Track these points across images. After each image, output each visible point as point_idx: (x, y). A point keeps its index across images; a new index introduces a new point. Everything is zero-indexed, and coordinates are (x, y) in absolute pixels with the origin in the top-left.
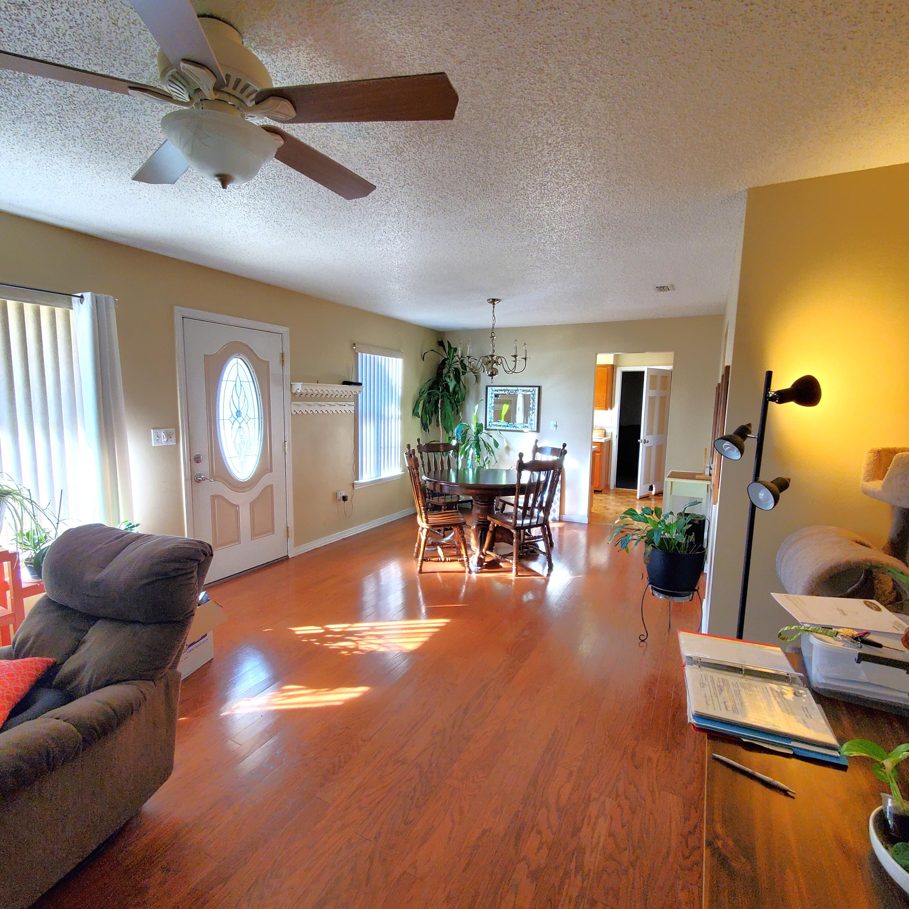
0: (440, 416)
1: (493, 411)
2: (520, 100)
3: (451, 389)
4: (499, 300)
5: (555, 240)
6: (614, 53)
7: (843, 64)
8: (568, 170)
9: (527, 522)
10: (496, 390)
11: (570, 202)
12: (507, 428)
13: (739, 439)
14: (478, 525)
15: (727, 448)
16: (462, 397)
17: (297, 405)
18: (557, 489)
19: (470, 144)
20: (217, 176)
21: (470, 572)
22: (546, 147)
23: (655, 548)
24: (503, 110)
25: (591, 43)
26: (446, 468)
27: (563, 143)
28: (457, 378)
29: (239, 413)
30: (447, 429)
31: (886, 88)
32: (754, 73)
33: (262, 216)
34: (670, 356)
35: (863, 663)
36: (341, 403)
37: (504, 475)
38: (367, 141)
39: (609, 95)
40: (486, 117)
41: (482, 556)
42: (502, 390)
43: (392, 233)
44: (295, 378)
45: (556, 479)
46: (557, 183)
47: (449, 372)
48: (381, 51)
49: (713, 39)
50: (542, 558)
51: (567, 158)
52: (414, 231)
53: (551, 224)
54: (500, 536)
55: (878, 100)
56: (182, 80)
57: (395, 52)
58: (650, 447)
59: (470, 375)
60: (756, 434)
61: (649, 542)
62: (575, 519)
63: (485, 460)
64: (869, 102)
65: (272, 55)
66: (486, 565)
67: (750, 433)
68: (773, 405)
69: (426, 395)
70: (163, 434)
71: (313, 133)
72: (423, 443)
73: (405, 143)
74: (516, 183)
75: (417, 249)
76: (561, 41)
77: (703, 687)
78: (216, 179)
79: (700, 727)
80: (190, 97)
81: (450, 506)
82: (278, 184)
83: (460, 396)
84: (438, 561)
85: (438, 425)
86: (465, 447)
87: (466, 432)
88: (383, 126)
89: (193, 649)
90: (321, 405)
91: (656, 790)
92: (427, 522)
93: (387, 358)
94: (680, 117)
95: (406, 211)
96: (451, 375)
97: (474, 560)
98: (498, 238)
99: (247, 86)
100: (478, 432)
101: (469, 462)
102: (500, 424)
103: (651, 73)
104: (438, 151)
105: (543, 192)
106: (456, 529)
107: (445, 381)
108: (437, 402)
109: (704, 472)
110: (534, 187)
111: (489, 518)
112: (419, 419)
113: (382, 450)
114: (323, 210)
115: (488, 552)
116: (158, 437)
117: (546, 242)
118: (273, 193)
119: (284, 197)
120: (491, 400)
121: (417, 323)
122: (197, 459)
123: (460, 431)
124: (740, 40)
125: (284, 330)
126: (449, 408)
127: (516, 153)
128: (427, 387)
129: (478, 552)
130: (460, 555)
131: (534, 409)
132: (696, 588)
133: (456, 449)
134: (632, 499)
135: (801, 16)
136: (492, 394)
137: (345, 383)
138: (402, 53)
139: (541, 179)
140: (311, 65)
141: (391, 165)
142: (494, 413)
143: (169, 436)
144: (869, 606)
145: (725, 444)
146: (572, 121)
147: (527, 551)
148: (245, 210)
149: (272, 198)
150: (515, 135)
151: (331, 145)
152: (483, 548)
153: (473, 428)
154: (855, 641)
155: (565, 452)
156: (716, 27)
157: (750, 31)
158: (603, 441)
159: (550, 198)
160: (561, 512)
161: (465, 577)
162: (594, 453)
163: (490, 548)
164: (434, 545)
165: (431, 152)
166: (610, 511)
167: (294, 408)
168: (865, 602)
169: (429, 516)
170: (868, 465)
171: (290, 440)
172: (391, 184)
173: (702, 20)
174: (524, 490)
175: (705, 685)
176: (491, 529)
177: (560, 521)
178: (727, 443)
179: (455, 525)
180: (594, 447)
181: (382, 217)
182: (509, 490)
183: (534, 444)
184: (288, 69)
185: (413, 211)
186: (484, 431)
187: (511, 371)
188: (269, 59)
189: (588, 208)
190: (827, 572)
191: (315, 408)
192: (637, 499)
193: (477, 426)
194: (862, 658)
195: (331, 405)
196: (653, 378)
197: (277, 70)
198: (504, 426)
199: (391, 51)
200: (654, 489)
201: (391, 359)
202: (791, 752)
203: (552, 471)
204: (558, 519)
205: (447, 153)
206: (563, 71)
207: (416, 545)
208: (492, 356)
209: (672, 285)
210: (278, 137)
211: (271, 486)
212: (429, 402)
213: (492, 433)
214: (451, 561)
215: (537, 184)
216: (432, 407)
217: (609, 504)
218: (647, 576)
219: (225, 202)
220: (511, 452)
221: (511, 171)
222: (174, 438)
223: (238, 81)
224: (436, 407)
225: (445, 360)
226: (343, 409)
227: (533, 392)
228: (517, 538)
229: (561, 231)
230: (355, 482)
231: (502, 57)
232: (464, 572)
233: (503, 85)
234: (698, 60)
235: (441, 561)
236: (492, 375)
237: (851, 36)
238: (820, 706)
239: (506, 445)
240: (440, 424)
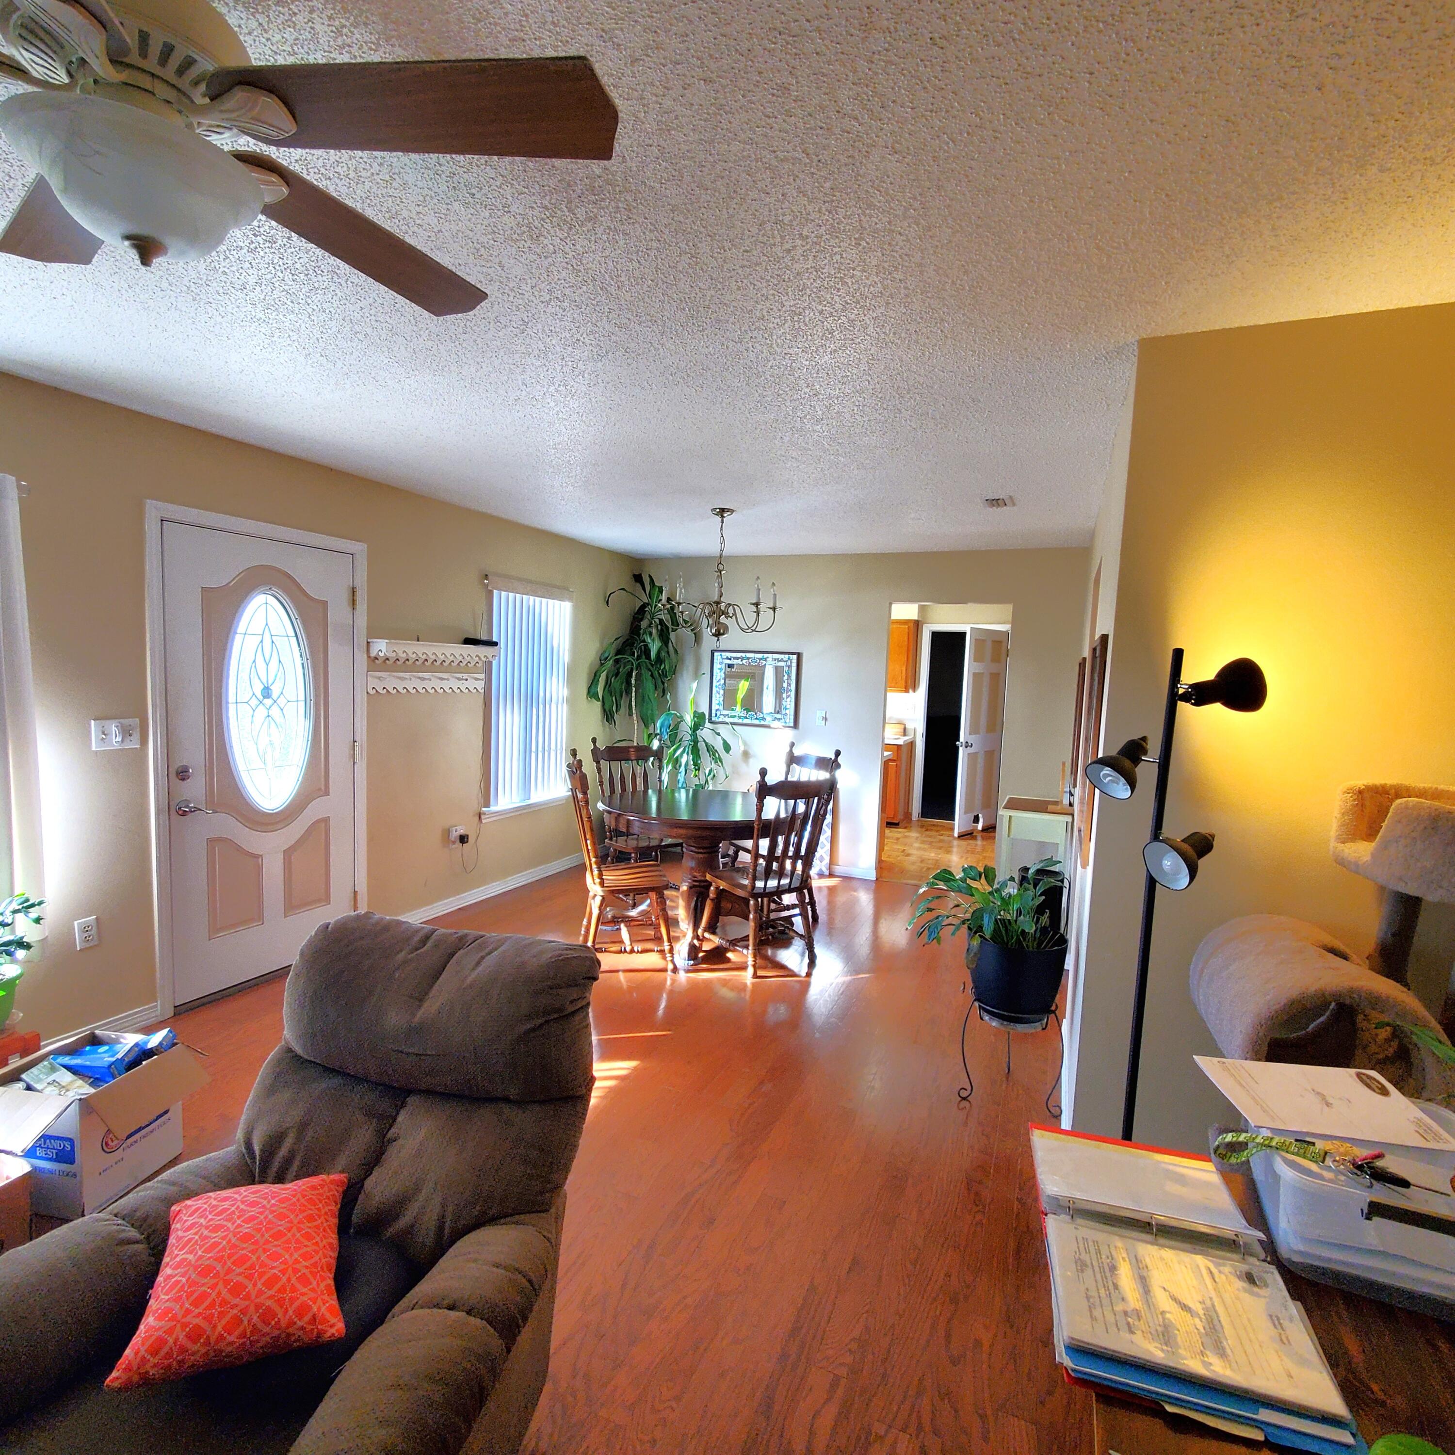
0: (633, 699)
1: (722, 692)
2: (748, 147)
3: (653, 655)
4: (731, 511)
5: (820, 413)
6: (917, 65)
7: (1314, 119)
8: (839, 289)
9: (772, 883)
10: (727, 658)
11: (843, 347)
12: (746, 721)
13: (1127, 763)
14: (690, 888)
15: (1108, 779)
16: (671, 667)
17: (379, 678)
18: (826, 822)
19: (663, 229)
20: (128, 237)
21: (675, 970)
22: (799, 242)
23: (986, 940)
24: (719, 167)
25: (876, 39)
26: (640, 787)
27: (828, 237)
28: (664, 636)
29: (267, 692)
30: (646, 721)
31: (1382, 171)
32: (1162, 124)
33: (296, 344)
34: (1006, 610)
35: (1376, 1220)
36: (460, 675)
37: (739, 800)
38: (472, 211)
39: (908, 149)
40: (687, 178)
41: (696, 942)
42: (737, 658)
43: (539, 387)
44: (374, 632)
45: (822, 812)
46: (821, 312)
47: (650, 626)
48: (476, 24)
49: (1094, 49)
50: (798, 945)
51: (836, 265)
52: (576, 385)
53: (813, 385)
54: (729, 906)
55: (1365, 191)
56: (47, 38)
57: (504, 29)
58: (976, 754)
59: (685, 633)
60: (1157, 756)
61: (976, 929)
62: (856, 873)
63: (707, 773)
64: (1350, 195)
65: (257, 16)
66: (703, 957)
67: (1145, 753)
68: (1184, 708)
69: (610, 663)
70: (114, 728)
71: (367, 187)
72: (601, 745)
73: (543, 219)
74: (749, 308)
75: (584, 418)
76: (819, 30)
77: (1082, 1271)
78: (127, 243)
79: (1080, 1375)
80: (70, 74)
81: (645, 853)
82: (316, 285)
83: (667, 665)
84: (620, 952)
85: (631, 715)
86: (675, 751)
87: (677, 727)
88: (498, 184)
89: (136, 1142)
90: (423, 679)
91: (989, 1412)
92: (602, 884)
93: (544, 600)
94: (1031, 201)
95: (558, 348)
96: (654, 631)
97: (682, 949)
98: (724, 405)
99: (189, 63)
100: (696, 727)
101: (681, 777)
102: (733, 713)
103: (983, 111)
104: (605, 237)
105: (797, 326)
106: (653, 895)
107: (644, 641)
108: (629, 675)
109: (1062, 801)
110: (780, 316)
111: (708, 877)
112: (599, 704)
113: (533, 755)
114: (409, 339)
115: (707, 935)
116: (103, 733)
117: (805, 416)
118: (309, 301)
119: (331, 309)
120: (718, 675)
121: (597, 543)
122: (183, 774)
123: (666, 723)
124: (1142, 55)
125: (359, 548)
126: (649, 685)
127: (747, 251)
128: (613, 651)
129: (690, 934)
130: (658, 939)
131: (790, 690)
132: (1053, 1008)
133: (659, 755)
134: (946, 838)
135: (1252, 15)
136: (721, 663)
137: (468, 641)
138: (517, 31)
139: (792, 303)
140: (340, 41)
141: (523, 260)
142: (724, 695)
143: (126, 732)
144: (1368, 1082)
145: (1104, 772)
146: (845, 196)
147: (774, 933)
148: (263, 330)
149: (310, 311)
150: (742, 216)
151: (405, 213)
152: (698, 927)
153: (689, 719)
154: (1359, 1173)
155: (839, 766)
156: (1101, 25)
157: (1160, 39)
158: (900, 742)
159: (810, 337)
160: (832, 862)
161: (666, 980)
162: (886, 764)
163: (712, 928)
164: (615, 921)
165: (593, 238)
166: (912, 858)
167: (373, 682)
168: (1358, 1075)
169: (604, 873)
170: (1343, 814)
171: (365, 738)
172: (526, 296)
173: (1076, 8)
174: (769, 829)
175: (1086, 1266)
176: (712, 895)
177: (831, 875)
178: (1107, 770)
179: (652, 889)
180: (886, 754)
181: (516, 356)
182: (744, 830)
183: (788, 749)
184: (295, 48)
185: (570, 349)
186: (707, 724)
187: (749, 628)
188: (253, 24)
189: (873, 359)
190: (1283, 1010)
191: (411, 682)
192: (955, 838)
193: (694, 717)
194: (1375, 1210)
195: (442, 679)
196: (979, 643)
197: (274, 48)
198: (740, 717)
199: (496, 24)
200: (981, 820)
201: (551, 601)
202: (1259, 1436)
203: (816, 799)
204: (827, 873)
205: (622, 242)
206: (825, 94)
207: (585, 922)
208: (718, 603)
209: (1011, 497)
210: (274, 178)
211: (326, 820)
212: (617, 675)
213: (721, 729)
214: (644, 951)
215: (785, 312)
216: (622, 684)
217: (911, 845)
218: (972, 985)
219: (223, 314)
220: (751, 761)
221: (740, 284)
222: (136, 736)
223: (167, 51)
224: (629, 683)
225: (644, 606)
226: (463, 685)
227: (789, 663)
228: (755, 912)
229: (830, 397)
230: (484, 809)
231: (711, 56)
232: (664, 970)
233: (715, 114)
234: (1067, 90)
235: (625, 951)
236: (718, 634)
237: (1333, 63)
238: (1299, 1303)
239: (742, 748)
240: (634, 712)
